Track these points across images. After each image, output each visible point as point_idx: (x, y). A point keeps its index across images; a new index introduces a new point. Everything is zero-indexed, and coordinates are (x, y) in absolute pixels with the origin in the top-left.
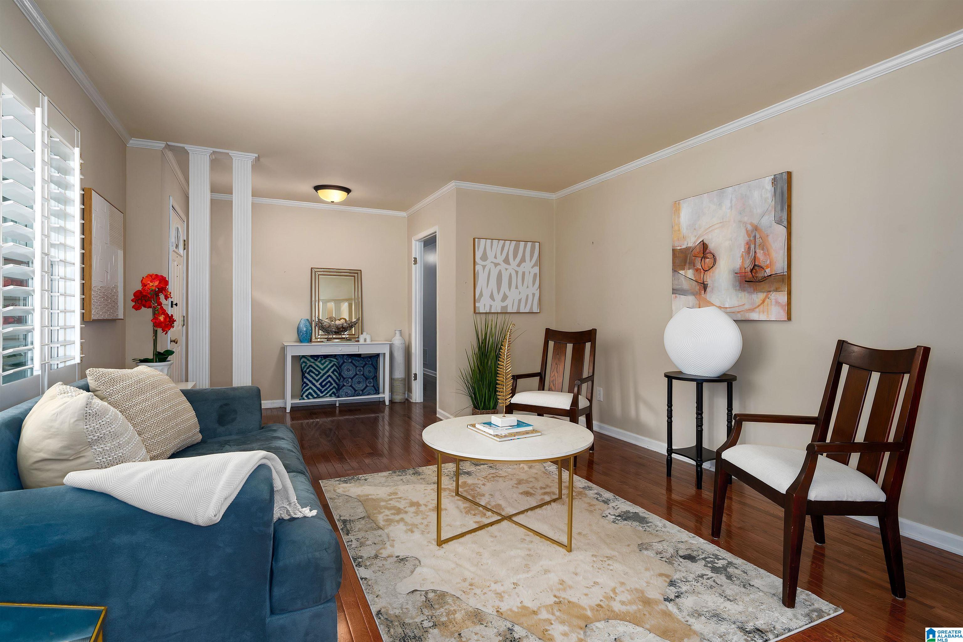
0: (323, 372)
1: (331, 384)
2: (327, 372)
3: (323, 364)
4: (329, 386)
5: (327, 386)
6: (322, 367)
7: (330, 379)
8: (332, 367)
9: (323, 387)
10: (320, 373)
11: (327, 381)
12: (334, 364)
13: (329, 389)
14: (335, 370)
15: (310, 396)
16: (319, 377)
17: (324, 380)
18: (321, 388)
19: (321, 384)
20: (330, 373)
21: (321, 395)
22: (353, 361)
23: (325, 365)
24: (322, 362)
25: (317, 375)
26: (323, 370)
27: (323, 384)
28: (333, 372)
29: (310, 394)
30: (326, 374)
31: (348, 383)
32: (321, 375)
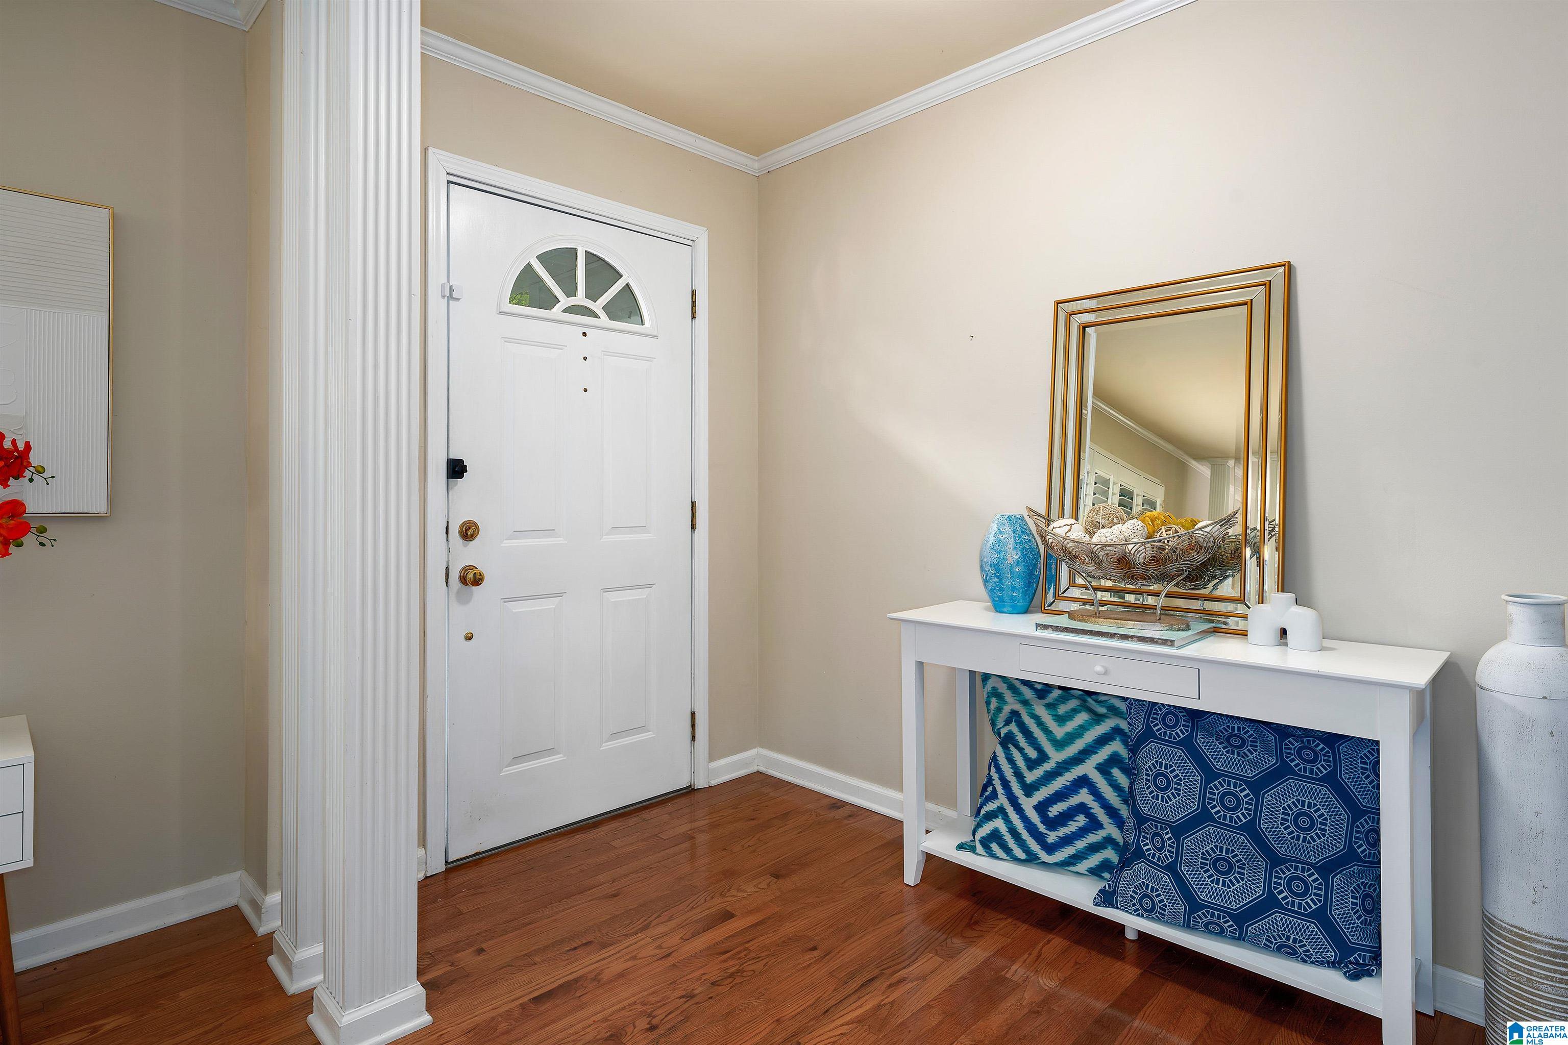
0: (1056, 756)
1: (1094, 824)
2: (1078, 759)
3: (1061, 720)
4: (1082, 832)
5: (1072, 827)
6: (1059, 732)
7: (1084, 796)
8: (1103, 741)
9: (1053, 824)
10: (1043, 757)
11: (1074, 801)
12: (1117, 731)
13: (1081, 844)
14: (1114, 760)
15: (994, 846)
16: (1039, 772)
17: (1059, 796)
18: (1042, 828)
19: (1041, 808)
20: (1088, 768)
21: (1044, 856)
22: (1200, 741)
23: (1070, 726)
24: (1062, 709)
25: (1032, 765)
26: (1060, 745)
27: (1054, 810)
28: (1103, 769)
29: (995, 836)
30: (1068, 770)
31: (1160, 850)
32: (1048, 766)
